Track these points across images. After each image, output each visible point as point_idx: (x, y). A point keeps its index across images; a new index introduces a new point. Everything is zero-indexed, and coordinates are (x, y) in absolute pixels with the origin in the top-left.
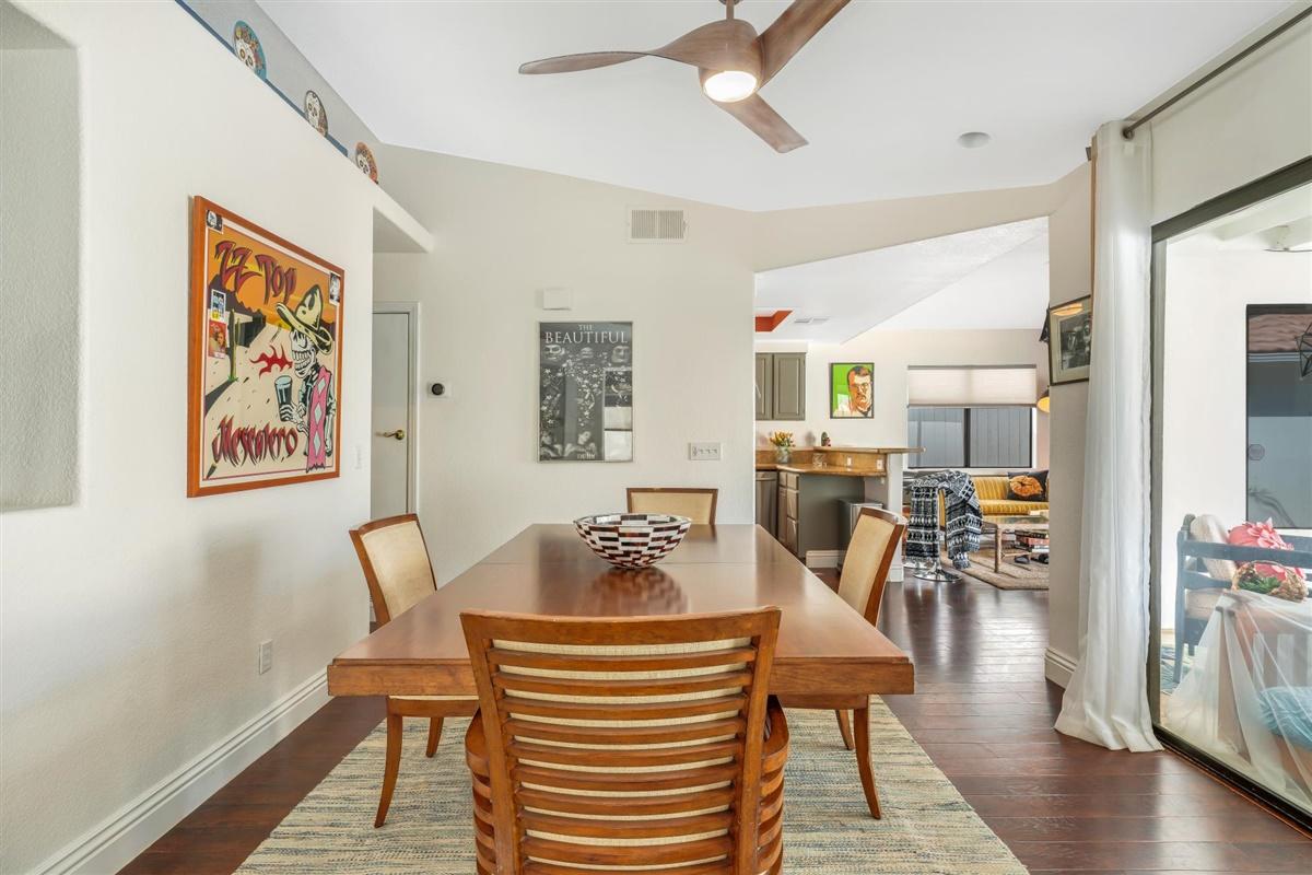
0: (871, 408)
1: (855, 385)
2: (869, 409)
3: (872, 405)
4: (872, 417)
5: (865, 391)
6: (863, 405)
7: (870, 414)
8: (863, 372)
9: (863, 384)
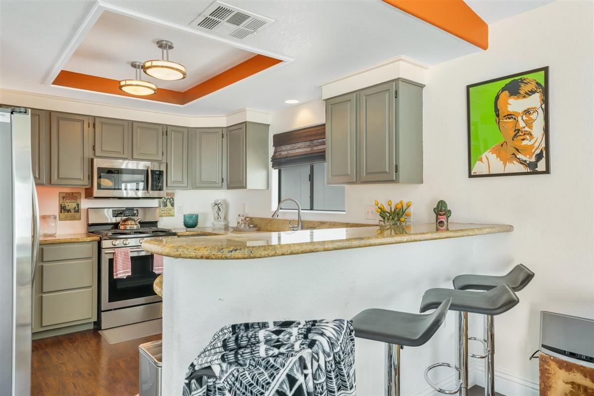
0: (545, 154)
1: (509, 116)
2: (539, 157)
3: (547, 147)
4: (547, 171)
5: (529, 124)
6: (527, 150)
7: (541, 166)
8: (524, 89)
9: (527, 112)
